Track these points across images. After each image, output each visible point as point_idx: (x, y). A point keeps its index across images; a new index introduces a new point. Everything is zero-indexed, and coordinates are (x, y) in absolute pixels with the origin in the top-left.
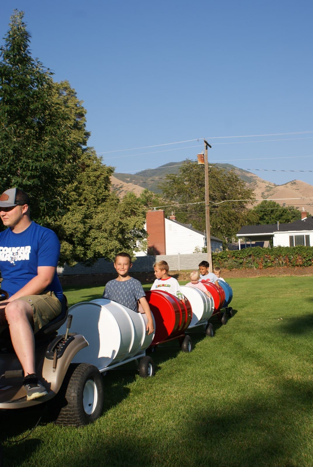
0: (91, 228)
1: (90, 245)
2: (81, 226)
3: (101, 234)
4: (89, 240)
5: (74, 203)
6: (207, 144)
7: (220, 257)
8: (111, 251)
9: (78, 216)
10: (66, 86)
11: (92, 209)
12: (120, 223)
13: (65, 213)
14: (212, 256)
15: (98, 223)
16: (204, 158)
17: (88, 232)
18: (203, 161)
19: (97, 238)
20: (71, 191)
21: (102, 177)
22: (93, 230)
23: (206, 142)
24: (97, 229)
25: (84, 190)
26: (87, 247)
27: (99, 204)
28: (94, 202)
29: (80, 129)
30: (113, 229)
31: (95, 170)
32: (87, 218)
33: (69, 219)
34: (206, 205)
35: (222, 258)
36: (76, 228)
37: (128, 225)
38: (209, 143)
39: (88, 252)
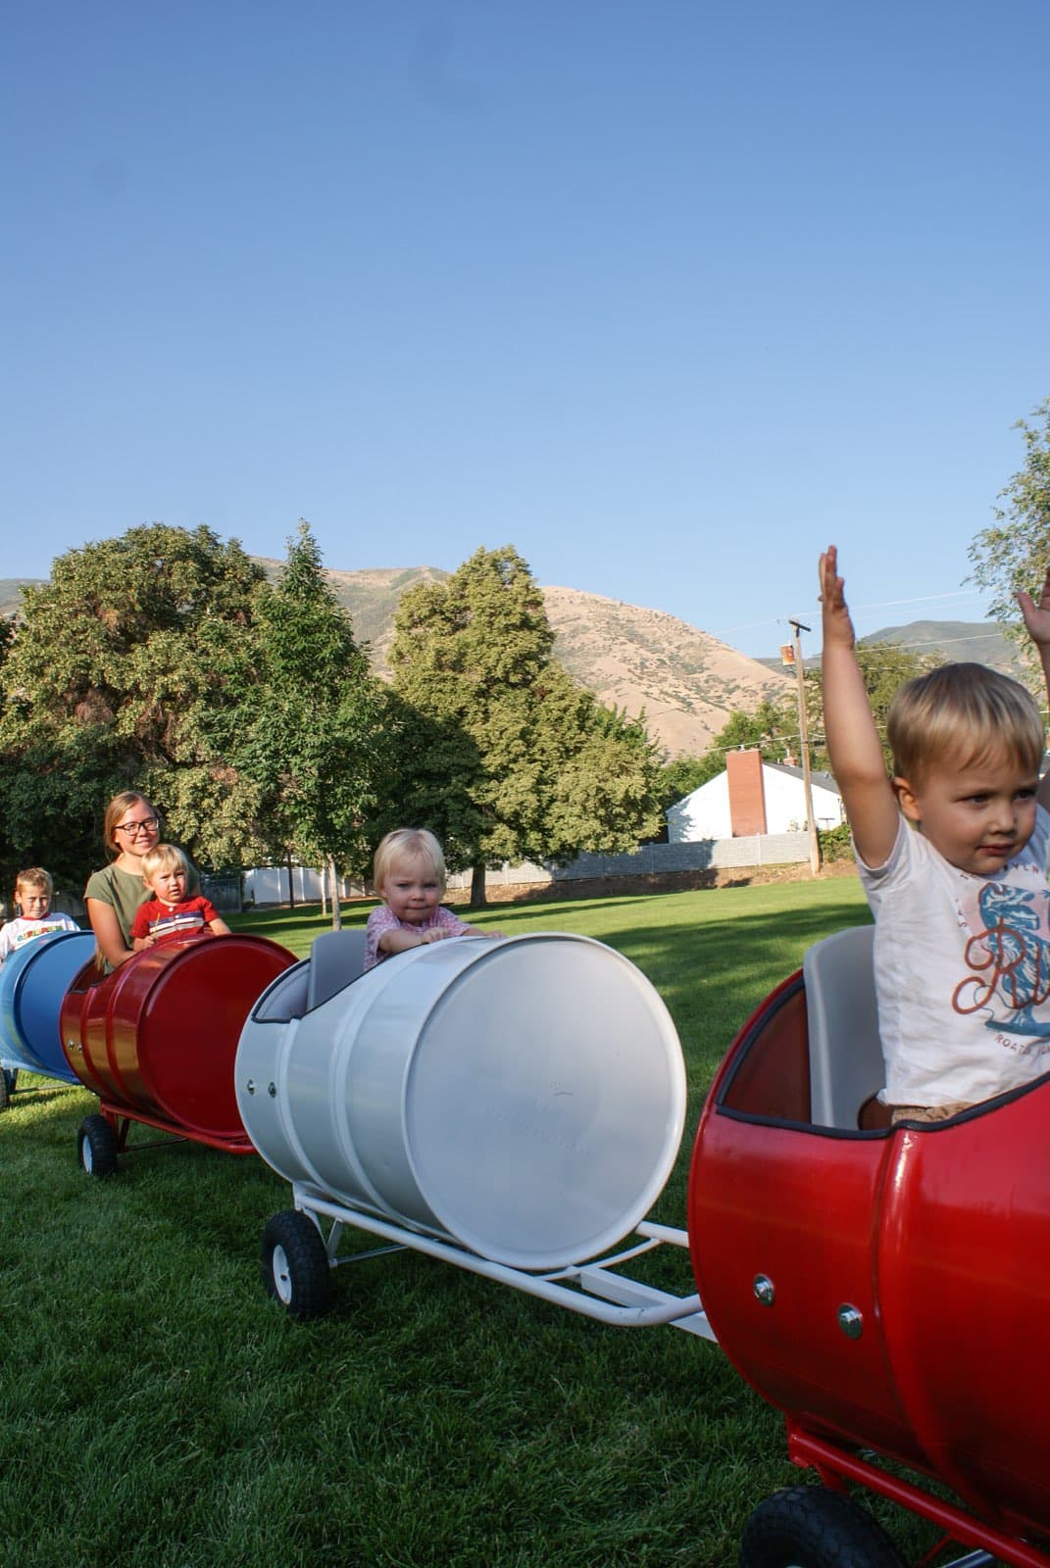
0: (552, 800)
1: (551, 830)
2: (532, 798)
3: (570, 809)
4: (548, 821)
5: (521, 759)
6: (799, 626)
7: (835, 837)
8: (588, 837)
9: (527, 781)
10: (510, 554)
11: (556, 767)
12: (599, 790)
13: (506, 776)
14: (818, 837)
15: (563, 791)
16: (792, 653)
17: (548, 807)
18: (792, 658)
19: (562, 817)
20: (515, 739)
21: (572, 709)
22: (558, 803)
23: (793, 623)
24: (564, 802)
25: (540, 735)
26: (547, 833)
27: (568, 758)
28: (559, 754)
29: (532, 628)
30: (587, 800)
31: (562, 698)
32: (546, 784)
33: (512, 786)
34: (802, 740)
35: (838, 840)
36: (523, 802)
37: (615, 792)
38: (801, 624)
39: (550, 840)
